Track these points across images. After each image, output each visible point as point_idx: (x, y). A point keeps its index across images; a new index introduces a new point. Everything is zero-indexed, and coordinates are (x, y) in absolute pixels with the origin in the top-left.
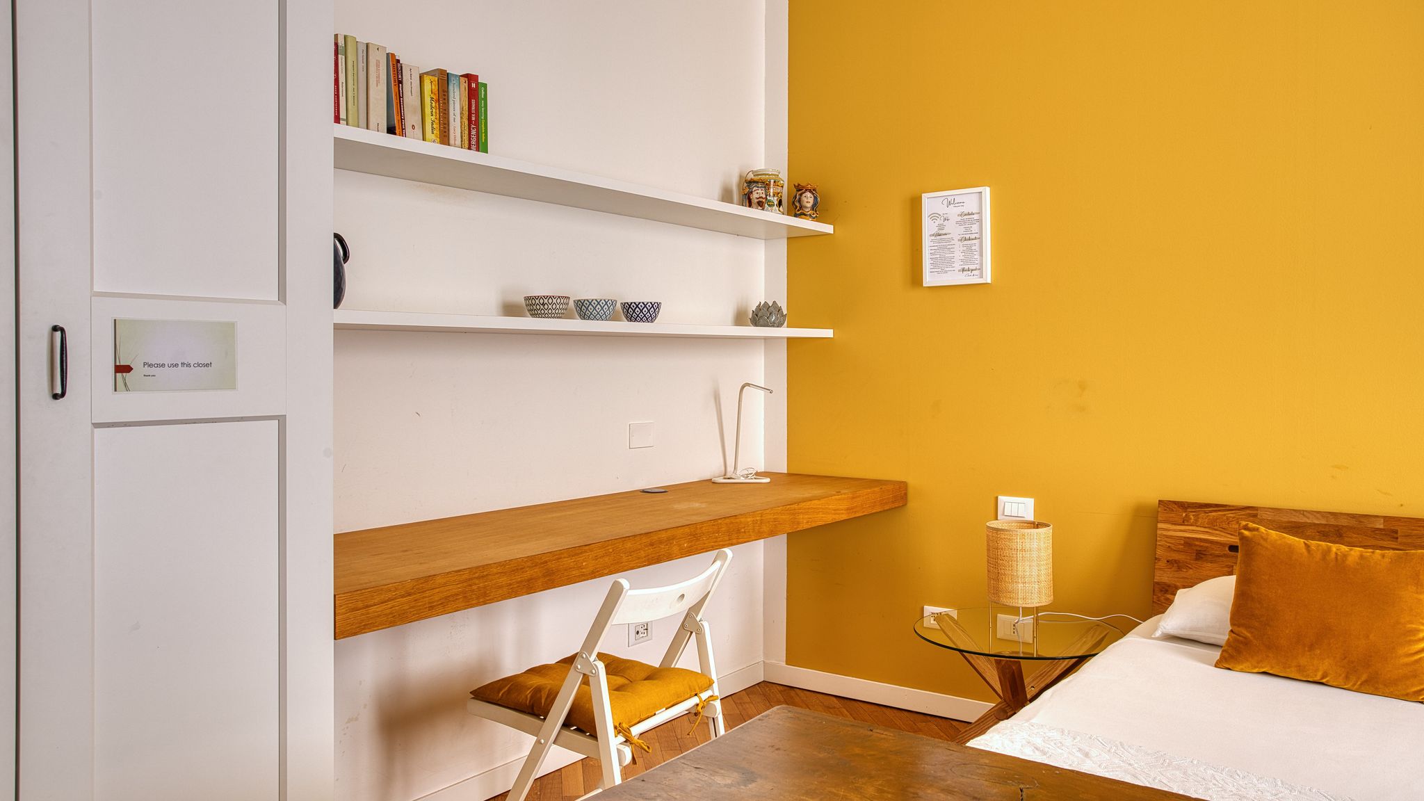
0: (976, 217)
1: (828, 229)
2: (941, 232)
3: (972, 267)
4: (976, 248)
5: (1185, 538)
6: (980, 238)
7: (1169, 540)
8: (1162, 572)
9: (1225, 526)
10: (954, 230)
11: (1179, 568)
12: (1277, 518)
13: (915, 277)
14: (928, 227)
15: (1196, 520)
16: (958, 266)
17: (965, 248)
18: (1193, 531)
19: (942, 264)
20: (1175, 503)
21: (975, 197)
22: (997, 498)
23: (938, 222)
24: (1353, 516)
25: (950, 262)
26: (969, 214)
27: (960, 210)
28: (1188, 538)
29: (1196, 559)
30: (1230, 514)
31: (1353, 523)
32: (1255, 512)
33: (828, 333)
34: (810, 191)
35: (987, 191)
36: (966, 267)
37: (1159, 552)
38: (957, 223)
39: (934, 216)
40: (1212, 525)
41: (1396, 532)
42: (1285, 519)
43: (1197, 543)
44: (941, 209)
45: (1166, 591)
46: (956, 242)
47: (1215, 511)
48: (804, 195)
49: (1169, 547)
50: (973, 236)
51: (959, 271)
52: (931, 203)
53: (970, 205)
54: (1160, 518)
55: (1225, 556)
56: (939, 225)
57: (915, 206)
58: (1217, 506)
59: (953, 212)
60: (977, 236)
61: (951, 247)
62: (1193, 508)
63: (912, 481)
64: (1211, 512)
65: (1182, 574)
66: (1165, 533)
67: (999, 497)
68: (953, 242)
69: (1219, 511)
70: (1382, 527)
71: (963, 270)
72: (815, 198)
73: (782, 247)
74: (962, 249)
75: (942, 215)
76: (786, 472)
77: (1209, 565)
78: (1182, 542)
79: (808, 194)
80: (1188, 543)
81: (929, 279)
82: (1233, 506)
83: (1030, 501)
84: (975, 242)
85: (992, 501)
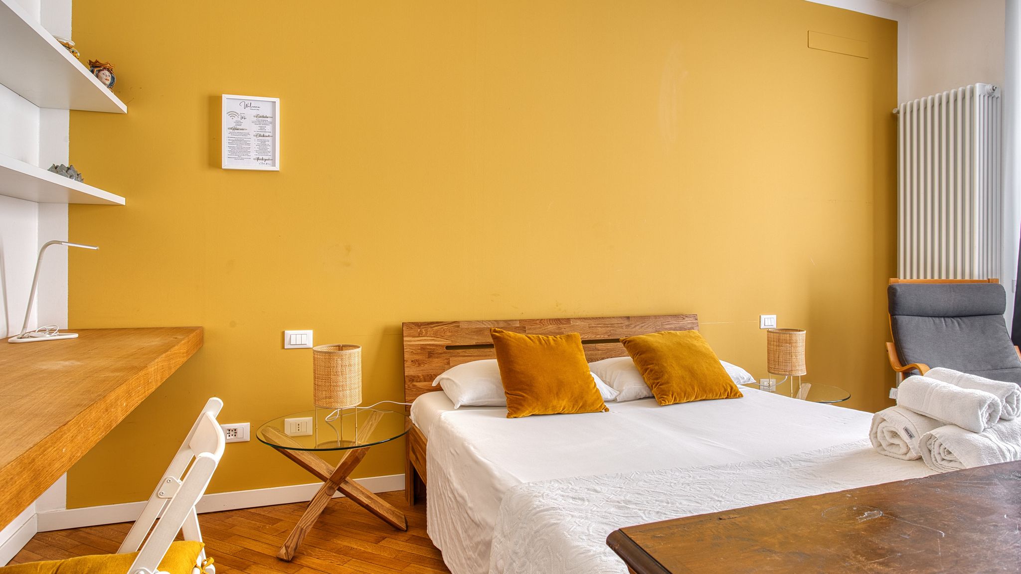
0: (269, 120)
1: (124, 108)
2: (238, 127)
3: (265, 157)
4: (270, 143)
5: (421, 345)
6: (274, 137)
7: (411, 347)
8: (409, 369)
9: (443, 335)
10: (250, 127)
11: (419, 365)
12: (470, 327)
13: (213, 160)
14: (227, 122)
15: (427, 333)
16: (253, 155)
17: (260, 143)
18: (425, 340)
19: (240, 151)
20: (413, 323)
21: (269, 106)
22: (283, 333)
23: (236, 119)
24: (505, 321)
25: (247, 152)
26: (263, 117)
27: (255, 112)
28: (423, 345)
29: (429, 357)
30: (445, 327)
32: (458, 324)
33: (121, 200)
34: (108, 70)
35: (277, 100)
36: (261, 157)
37: (406, 356)
38: (253, 122)
39: (232, 114)
40: (436, 335)
41: (525, 328)
42: (474, 327)
43: (428, 347)
44: (240, 110)
45: (413, 381)
46: (252, 136)
47: (436, 326)
48: (102, 72)
49: (412, 352)
50: (267, 134)
51: (254, 159)
52: (229, 103)
53: (266, 110)
54: (404, 334)
55: (445, 353)
56: (237, 122)
57: (214, 105)
58: (437, 323)
59: (250, 113)
60: (270, 134)
61: (247, 140)
62: (424, 325)
64: (434, 327)
65: (422, 368)
66: (409, 343)
67: (286, 332)
68: (249, 136)
69: (439, 326)
70: (518, 325)
71: (258, 159)
72: (113, 78)
73: (63, 119)
74: (257, 143)
75: (239, 114)
76: (67, 329)
77: (436, 359)
78: (420, 348)
79: (107, 73)
80: (423, 348)
81: (227, 163)
82: (446, 322)
83: (310, 333)
84: (267, 138)
85: (280, 334)
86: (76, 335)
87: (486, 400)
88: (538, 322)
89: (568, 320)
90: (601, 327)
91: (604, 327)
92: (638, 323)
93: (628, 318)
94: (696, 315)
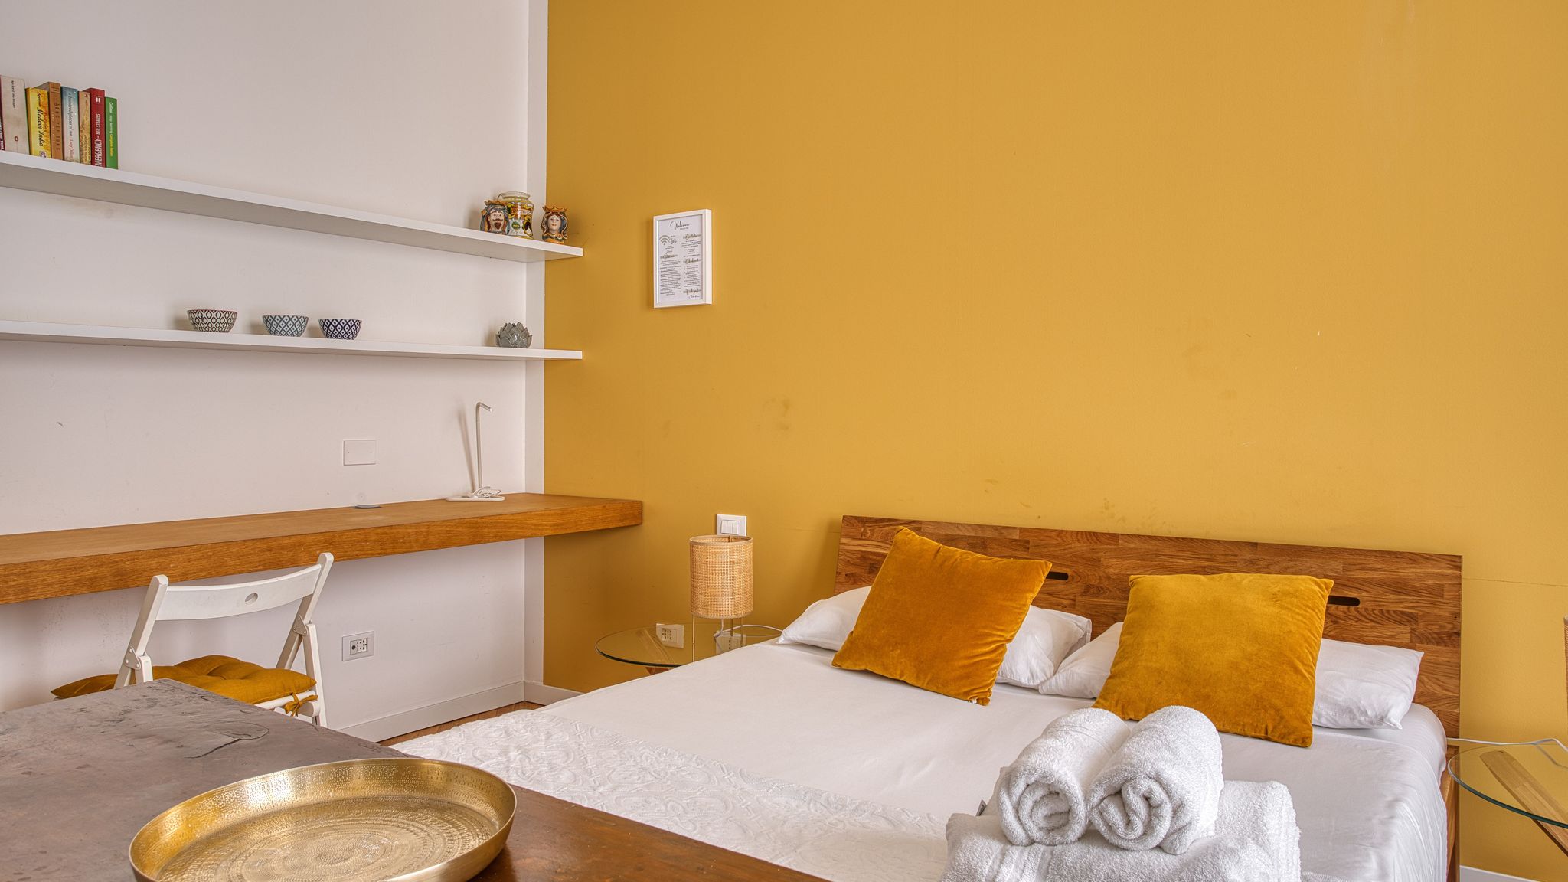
0: (698, 239)
1: (577, 251)
2: (669, 254)
3: (695, 288)
4: (698, 269)
5: (862, 552)
6: (702, 260)
7: (848, 554)
8: (840, 586)
10: (680, 252)
11: (855, 582)
12: (936, 531)
13: (647, 298)
14: (659, 249)
15: (872, 535)
16: (683, 288)
17: (689, 270)
18: (868, 546)
19: (670, 284)
20: (856, 518)
21: (700, 220)
22: (716, 516)
23: (668, 244)
24: (996, 528)
25: (677, 284)
26: (692, 236)
27: (684, 232)
28: (865, 552)
29: (870, 573)
31: (996, 534)
32: (920, 526)
33: (577, 355)
34: (557, 215)
35: (708, 214)
36: (690, 289)
38: (683, 245)
39: (663, 239)
40: (884, 539)
41: (1028, 542)
42: (943, 532)
43: (871, 557)
44: (670, 232)
46: (681, 264)
47: (888, 525)
48: (551, 218)
49: (848, 561)
50: (695, 258)
51: (684, 292)
52: (661, 226)
53: (693, 227)
54: (843, 533)
56: (668, 247)
57: (648, 228)
58: (890, 520)
59: (680, 233)
60: (699, 257)
61: (678, 268)
62: (870, 522)
63: (647, 501)
64: (884, 526)
66: (846, 547)
67: (718, 515)
68: (679, 264)
69: (891, 525)
70: (1017, 538)
71: (687, 291)
72: (562, 220)
73: (540, 274)
74: (686, 270)
75: (670, 236)
76: (543, 493)
78: (859, 556)
79: (555, 217)
80: (864, 556)
81: (659, 301)
82: (902, 521)
83: (743, 519)
84: (696, 263)
85: (713, 518)
88: (1053, 534)
89: (1114, 537)
90: (1183, 558)
91: (1191, 559)
92: (1277, 559)
93: (1254, 545)
94: (1460, 557)
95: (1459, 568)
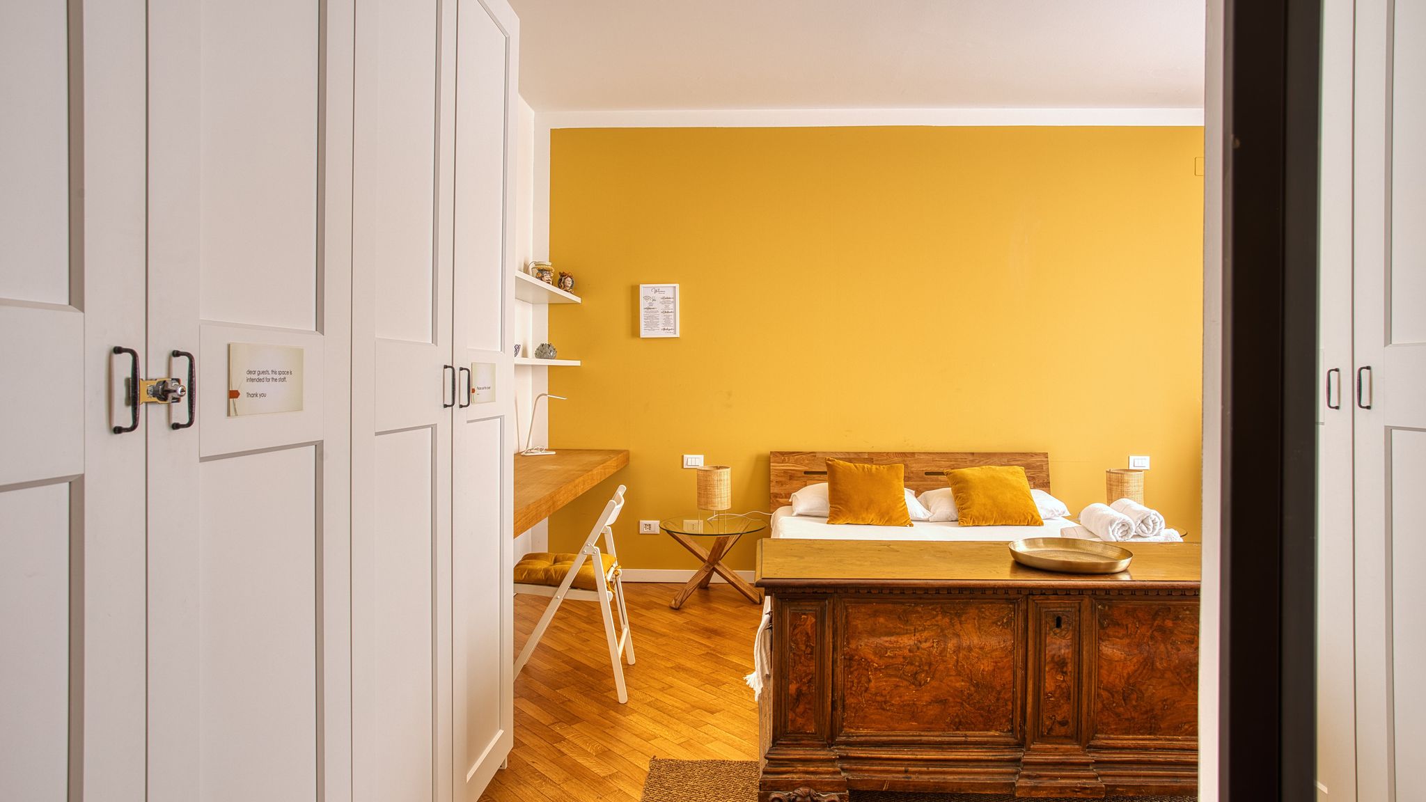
0: (672, 300)
1: (578, 300)
2: (651, 307)
3: (669, 328)
4: (672, 317)
6: (675, 312)
7: (776, 471)
8: (774, 488)
9: (802, 462)
10: (659, 306)
11: (782, 485)
12: (824, 456)
13: (635, 332)
14: (643, 304)
15: (789, 460)
16: (661, 327)
17: (666, 317)
18: (789, 466)
19: (652, 325)
20: (778, 452)
21: (672, 289)
22: (683, 456)
23: (649, 301)
24: (856, 453)
25: (657, 325)
26: (668, 298)
27: (662, 295)
28: (785, 469)
29: (790, 480)
30: (804, 456)
31: (856, 456)
32: (815, 454)
33: (578, 363)
35: (677, 286)
36: (666, 328)
37: (772, 478)
38: (661, 302)
39: (646, 298)
40: (796, 462)
41: (872, 459)
42: (828, 456)
43: (789, 472)
44: (652, 294)
45: (776, 497)
46: (660, 313)
47: (797, 455)
48: (566, 279)
49: (777, 475)
50: (670, 311)
51: (662, 330)
52: (644, 290)
53: (669, 293)
54: (771, 461)
55: (803, 477)
56: (650, 303)
57: (635, 291)
58: (798, 452)
59: (658, 296)
60: (673, 311)
61: (657, 316)
62: (787, 454)
63: (631, 449)
64: (795, 456)
65: (783, 487)
66: (774, 468)
67: (686, 456)
68: (658, 313)
69: (799, 455)
70: (867, 457)
71: (664, 329)
72: (573, 282)
73: (545, 310)
74: (663, 317)
75: (652, 297)
77: (796, 482)
78: (783, 472)
79: (569, 279)
80: (785, 472)
81: (644, 333)
82: (805, 452)
83: (701, 457)
84: (670, 314)
85: (681, 458)
86: (554, 453)
87: (817, 511)
88: (885, 454)
89: (913, 454)
90: (945, 461)
91: (948, 461)
92: (982, 459)
93: (973, 454)
94: (1046, 455)
95: (1047, 457)
